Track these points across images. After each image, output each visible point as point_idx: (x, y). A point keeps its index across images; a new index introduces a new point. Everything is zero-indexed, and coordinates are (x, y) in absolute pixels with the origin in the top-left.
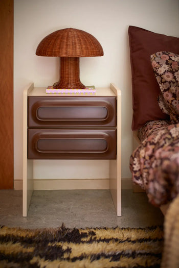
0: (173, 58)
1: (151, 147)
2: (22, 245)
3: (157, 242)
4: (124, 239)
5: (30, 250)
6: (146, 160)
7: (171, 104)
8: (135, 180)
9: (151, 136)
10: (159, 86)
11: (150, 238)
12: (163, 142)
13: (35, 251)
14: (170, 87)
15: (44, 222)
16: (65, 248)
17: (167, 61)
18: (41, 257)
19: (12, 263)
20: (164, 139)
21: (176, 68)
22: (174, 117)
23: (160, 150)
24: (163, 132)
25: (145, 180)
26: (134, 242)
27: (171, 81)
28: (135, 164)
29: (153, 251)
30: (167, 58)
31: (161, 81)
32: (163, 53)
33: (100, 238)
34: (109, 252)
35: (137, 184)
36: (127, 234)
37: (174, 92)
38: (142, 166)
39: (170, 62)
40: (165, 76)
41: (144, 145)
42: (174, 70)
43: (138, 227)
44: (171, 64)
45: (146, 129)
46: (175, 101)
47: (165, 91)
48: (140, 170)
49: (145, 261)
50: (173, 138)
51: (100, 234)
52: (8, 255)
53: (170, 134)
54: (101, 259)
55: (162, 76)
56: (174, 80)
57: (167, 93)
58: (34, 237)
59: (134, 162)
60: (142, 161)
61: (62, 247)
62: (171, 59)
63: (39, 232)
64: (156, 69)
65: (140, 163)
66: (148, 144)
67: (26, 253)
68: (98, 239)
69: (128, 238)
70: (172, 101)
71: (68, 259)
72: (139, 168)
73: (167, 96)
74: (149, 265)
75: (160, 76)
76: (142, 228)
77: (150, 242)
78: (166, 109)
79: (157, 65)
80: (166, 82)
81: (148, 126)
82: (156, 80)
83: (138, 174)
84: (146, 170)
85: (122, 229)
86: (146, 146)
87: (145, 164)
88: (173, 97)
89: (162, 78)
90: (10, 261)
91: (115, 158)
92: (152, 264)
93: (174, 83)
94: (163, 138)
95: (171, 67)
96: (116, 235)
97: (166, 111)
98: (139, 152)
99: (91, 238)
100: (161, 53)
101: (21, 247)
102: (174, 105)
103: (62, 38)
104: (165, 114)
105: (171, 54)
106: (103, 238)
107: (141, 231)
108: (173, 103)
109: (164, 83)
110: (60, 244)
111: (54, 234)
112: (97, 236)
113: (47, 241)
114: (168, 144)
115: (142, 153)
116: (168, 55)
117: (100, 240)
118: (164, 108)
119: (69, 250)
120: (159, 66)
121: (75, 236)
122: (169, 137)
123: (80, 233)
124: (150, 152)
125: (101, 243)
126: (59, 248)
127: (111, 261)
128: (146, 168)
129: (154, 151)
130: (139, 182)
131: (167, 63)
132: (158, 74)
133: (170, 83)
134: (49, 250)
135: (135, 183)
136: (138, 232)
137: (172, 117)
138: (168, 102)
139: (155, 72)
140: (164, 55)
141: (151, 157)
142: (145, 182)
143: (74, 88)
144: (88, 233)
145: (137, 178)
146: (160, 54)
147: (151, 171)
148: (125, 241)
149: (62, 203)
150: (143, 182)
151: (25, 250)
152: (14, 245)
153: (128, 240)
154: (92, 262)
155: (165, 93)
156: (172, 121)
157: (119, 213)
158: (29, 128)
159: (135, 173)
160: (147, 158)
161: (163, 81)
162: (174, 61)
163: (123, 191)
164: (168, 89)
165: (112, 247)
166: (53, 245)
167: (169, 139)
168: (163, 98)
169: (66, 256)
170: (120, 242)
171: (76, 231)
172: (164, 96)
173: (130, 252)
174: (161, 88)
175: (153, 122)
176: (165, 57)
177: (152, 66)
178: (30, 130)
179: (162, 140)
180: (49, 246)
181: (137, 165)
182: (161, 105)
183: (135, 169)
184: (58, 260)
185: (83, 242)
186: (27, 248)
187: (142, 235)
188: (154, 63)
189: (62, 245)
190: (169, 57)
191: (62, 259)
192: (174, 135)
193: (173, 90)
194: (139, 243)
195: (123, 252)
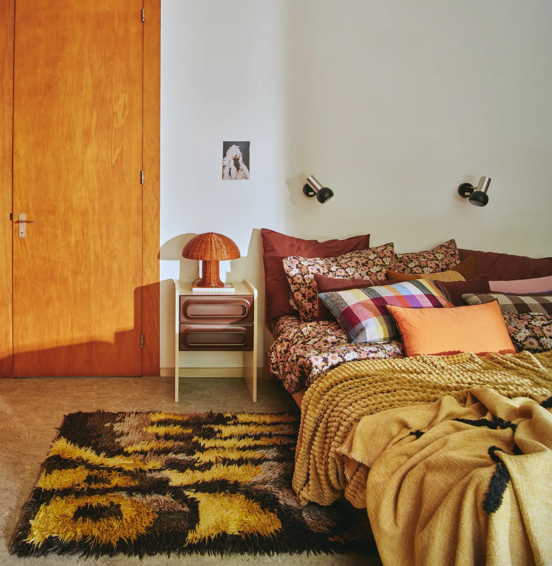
0: (302, 263)
1: (286, 344)
2: (181, 427)
3: (287, 425)
4: (261, 423)
5: (189, 431)
6: (282, 354)
7: (301, 303)
8: (272, 371)
9: (286, 334)
10: (290, 287)
11: (281, 422)
12: (297, 340)
13: (193, 432)
14: (301, 288)
15: (194, 407)
16: (216, 429)
17: (297, 265)
18: (200, 437)
19: (178, 442)
20: (297, 337)
21: (305, 272)
22: (303, 314)
23: (294, 347)
24: (296, 330)
25: (281, 371)
26: (269, 425)
27: (301, 283)
28: (272, 358)
29: (285, 433)
30: (298, 262)
31: (292, 282)
32: (294, 258)
33: (242, 422)
34: (251, 433)
35: (274, 374)
36: (263, 418)
37: (304, 292)
38: (279, 359)
39: (300, 266)
40: (295, 279)
41: (280, 341)
42: (304, 274)
43: (271, 413)
44: (301, 268)
45: (278, 324)
46: (304, 300)
47: (295, 291)
48: (276, 362)
49: (279, 440)
50: (304, 336)
51: (241, 418)
52: (173, 436)
53: (302, 333)
54: (246, 438)
55: (293, 279)
56: (304, 282)
57: (297, 293)
58: (189, 420)
59: (272, 356)
60: (278, 355)
61: (213, 429)
62: (301, 264)
63: (192, 417)
64: (288, 271)
65: (277, 357)
66: (284, 340)
67: (186, 433)
68: (241, 422)
69: (264, 422)
70: (302, 300)
71: (221, 438)
72: (276, 361)
73: (298, 295)
74: (283, 444)
75: (292, 278)
76: (274, 413)
77: (282, 426)
78: (296, 305)
79: (288, 268)
80: (296, 283)
81: (280, 321)
82: (288, 281)
83: (275, 366)
84: (282, 363)
85: (258, 414)
86: (281, 342)
87: (281, 358)
88: (303, 296)
89: (293, 280)
90: (176, 441)
91: (252, 349)
92: (286, 443)
93: (303, 284)
94: (296, 335)
95: (301, 271)
96: (254, 419)
97: (295, 308)
98: (276, 347)
99: (235, 421)
100: (292, 257)
101: (181, 429)
102: (304, 304)
103: (206, 244)
104: (295, 310)
105: (301, 258)
106: (244, 422)
107: (273, 417)
108: (303, 302)
109: (294, 284)
110: (211, 426)
111: (204, 417)
112: (239, 419)
113: (201, 424)
114: (300, 342)
115: (279, 348)
116: (298, 259)
117: (242, 424)
118: (294, 305)
119: (220, 431)
120: (290, 269)
121: (222, 420)
122: (301, 335)
123: (225, 417)
124: (285, 348)
125: (244, 426)
126: (212, 429)
127: (253, 440)
128: (282, 361)
129: (288, 347)
130: (276, 373)
131: (297, 267)
132: (289, 276)
133: (300, 284)
134: (204, 431)
135: (272, 373)
136: (271, 417)
137: (302, 314)
138: (298, 300)
139: (287, 275)
140: (295, 260)
141: (286, 351)
142: (282, 373)
143: (216, 287)
144: (231, 417)
145: (275, 370)
146: (290, 259)
147: (287, 364)
148: (262, 424)
149: (204, 390)
150: (280, 372)
151: (185, 431)
152: (175, 428)
153: (265, 423)
154: (239, 441)
155: (296, 293)
156: (302, 317)
157: (255, 399)
158: (181, 323)
159: (273, 365)
160: (283, 352)
161: (294, 282)
162: (303, 265)
163: (258, 379)
164: (298, 290)
165: (252, 429)
166: (207, 427)
167: (301, 337)
168: (293, 296)
169: (218, 435)
170: (258, 425)
171: (220, 415)
172: (295, 295)
173: (267, 433)
174: (292, 288)
175: (284, 318)
176: (296, 262)
177: (283, 269)
178: (182, 325)
179: (295, 337)
180: (204, 428)
181: (274, 358)
182: (291, 302)
183: (272, 362)
184: (213, 439)
185: (229, 425)
186: (186, 430)
187: (275, 419)
188: (286, 266)
189: (213, 427)
190: (299, 261)
191: (216, 438)
192: (305, 334)
193: (303, 291)
194: (273, 426)
195: (262, 433)
